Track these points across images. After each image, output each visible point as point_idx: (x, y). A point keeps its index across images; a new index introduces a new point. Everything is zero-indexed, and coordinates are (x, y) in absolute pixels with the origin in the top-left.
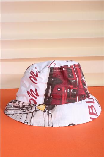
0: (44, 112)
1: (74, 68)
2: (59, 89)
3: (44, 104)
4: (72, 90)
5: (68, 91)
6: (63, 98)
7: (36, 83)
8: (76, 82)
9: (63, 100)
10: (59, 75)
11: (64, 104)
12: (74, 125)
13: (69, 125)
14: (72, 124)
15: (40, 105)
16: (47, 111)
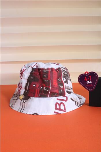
0: (21, 101)
1: (51, 70)
2: (34, 85)
3: (23, 95)
4: (44, 88)
5: (41, 88)
6: (36, 92)
7: (22, 79)
8: (49, 82)
9: (36, 94)
10: (37, 75)
11: (36, 97)
12: (37, 114)
13: (34, 114)
14: (36, 114)
15: (21, 95)
16: (23, 100)
